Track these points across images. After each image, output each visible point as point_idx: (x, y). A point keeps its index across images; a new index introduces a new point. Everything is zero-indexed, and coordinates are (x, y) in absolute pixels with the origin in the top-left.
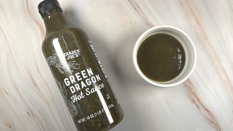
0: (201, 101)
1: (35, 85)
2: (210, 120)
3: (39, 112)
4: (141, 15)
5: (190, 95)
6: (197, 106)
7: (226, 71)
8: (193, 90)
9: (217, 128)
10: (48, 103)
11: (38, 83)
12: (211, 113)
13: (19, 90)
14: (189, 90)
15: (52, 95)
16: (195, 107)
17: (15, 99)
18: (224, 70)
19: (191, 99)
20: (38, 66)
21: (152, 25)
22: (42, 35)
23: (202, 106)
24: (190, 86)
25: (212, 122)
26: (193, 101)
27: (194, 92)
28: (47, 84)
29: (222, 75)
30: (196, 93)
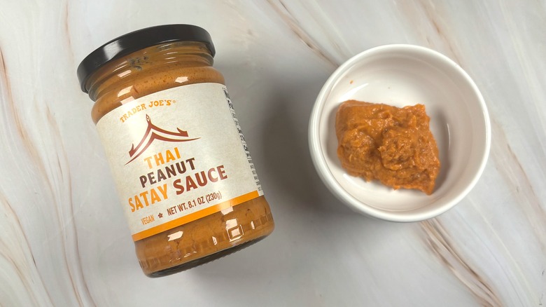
0: (454, 245)
2: (481, 299)
4: (277, 10)
5: (424, 230)
6: (445, 261)
7: (519, 159)
10: (17, 268)
12: (485, 280)
15: (28, 244)
16: (439, 264)
18: (515, 157)
19: (426, 243)
21: (310, 36)
23: (456, 258)
25: (486, 304)
26: (433, 247)
28: (14, 212)
29: (510, 172)
30: (441, 224)
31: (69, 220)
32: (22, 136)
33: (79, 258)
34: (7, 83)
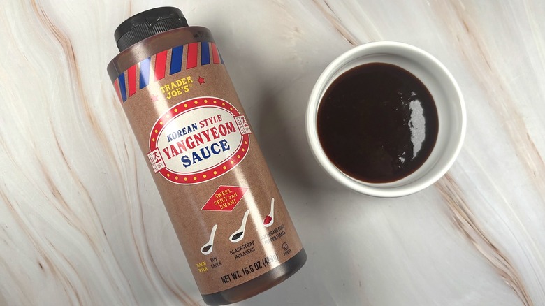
0: (477, 222)
1: (56, 193)
2: (500, 270)
3: (68, 261)
4: (322, 9)
5: (450, 208)
6: (468, 236)
7: (537, 147)
8: (458, 197)
9: (516, 290)
10: (89, 238)
11: (62, 188)
12: (503, 253)
13: (16, 207)
14: (448, 198)
15: (99, 218)
16: (463, 239)
17: (4, 230)
18: (533, 145)
19: (451, 219)
20: (61, 146)
21: (352, 34)
22: (69, 64)
23: (479, 235)
24: (450, 187)
25: (504, 275)
26: (458, 224)
27: (460, 200)
28: (86, 190)
29: (528, 158)
30: (465, 204)
31: (135, 198)
32: (92, 122)
33: (144, 232)
34: (77, 74)
